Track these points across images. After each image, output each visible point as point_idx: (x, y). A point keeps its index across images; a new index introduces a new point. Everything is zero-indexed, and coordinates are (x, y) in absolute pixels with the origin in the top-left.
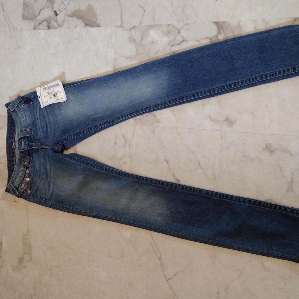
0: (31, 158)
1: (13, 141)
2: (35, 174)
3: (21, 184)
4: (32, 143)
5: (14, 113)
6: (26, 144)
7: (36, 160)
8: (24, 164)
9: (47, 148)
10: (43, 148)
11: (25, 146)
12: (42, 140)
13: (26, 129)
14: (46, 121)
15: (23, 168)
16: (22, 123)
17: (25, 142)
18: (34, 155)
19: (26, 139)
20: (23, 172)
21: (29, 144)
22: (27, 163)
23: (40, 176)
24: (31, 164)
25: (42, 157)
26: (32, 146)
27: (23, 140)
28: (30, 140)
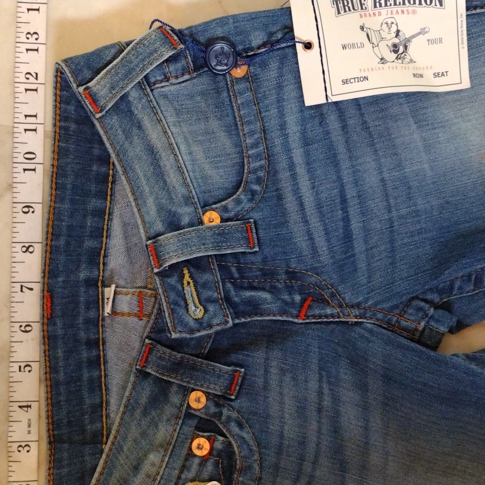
0: (236, 371)
1: (99, 276)
2: (271, 459)
4: (253, 293)
5: (114, 121)
6: (215, 295)
7: (274, 381)
8: (182, 406)
9: (350, 323)
10: (319, 322)
11: (211, 308)
12: (318, 281)
13: (203, 214)
14: (340, 178)
15: (171, 429)
16: (173, 178)
17: (205, 285)
18: (258, 356)
19: (214, 271)
20: (171, 447)
21: (233, 299)
22: (207, 399)
23: (300, 470)
24: (232, 403)
25: (315, 367)
26: (249, 308)
27: (190, 277)
28: (236, 275)
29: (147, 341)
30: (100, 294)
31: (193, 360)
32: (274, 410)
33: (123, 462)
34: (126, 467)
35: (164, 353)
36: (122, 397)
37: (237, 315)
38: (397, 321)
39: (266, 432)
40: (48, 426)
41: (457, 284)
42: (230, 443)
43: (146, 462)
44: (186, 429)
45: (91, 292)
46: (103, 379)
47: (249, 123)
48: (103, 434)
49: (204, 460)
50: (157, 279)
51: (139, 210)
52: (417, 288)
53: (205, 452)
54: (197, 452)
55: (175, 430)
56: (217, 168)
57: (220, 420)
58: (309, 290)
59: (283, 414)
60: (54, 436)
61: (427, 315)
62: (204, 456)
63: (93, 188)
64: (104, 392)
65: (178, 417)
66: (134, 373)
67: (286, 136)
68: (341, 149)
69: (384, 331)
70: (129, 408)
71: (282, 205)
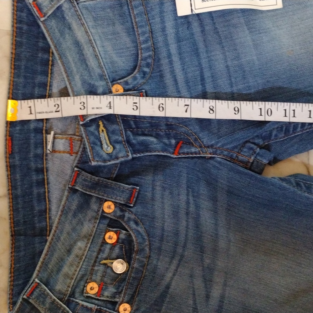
0: (134, 188)
1: (43, 126)
2: (156, 244)
3: (82, 283)
5: (53, 23)
6: (120, 138)
7: (158, 196)
8: (98, 211)
9: (207, 158)
10: (187, 157)
11: (118, 146)
12: (187, 130)
13: (112, 86)
14: (200, 64)
15: (91, 226)
16: (92, 63)
17: (113, 132)
18: (148, 179)
19: (119, 123)
20: (92, 238)
21: (132, 141)
22: (115, 206)
23: (175, 252)
24: (131, 209)
25: (184, 186)
26: (142, 148)
27: (103, 127)
28: (134, 126)
29: (76, 169)
30: (44, 138)
31: (105, 181)
32: (158, 213)
33: (60, 248)
34: (62, 251)
35: (87, 177)
36: (59, 206)
37: (134, 152)
38: (237, 157)
39: (153, 227)
40: (10, 225)
41: (274, 133)
42: (130, 235)
43: (75, 247)
44: (101, 226)
45: (39, 136)
46: (47, 194)
47: (142, 26)
48: (47, 230)
49: (113, 245)
50: (82, 129)
51: (70, 83)
52: (249, 135)
53: (114, 241)
54: (109, 241)
55: (94, 227)
56: (121, 57)
57: (123, 220)
58: (180, 136)
59: (164, 216)
60: (14, 231)
61: (255, 152)
62: (113, 244)
63: (39, 68)
64: (47, 202)
65: (96, 219)
66: (68, 190)
67: (166, 36)
68: (201, 45)
69: (228, 163)
70: (64, 212)
71: (163, 81)
